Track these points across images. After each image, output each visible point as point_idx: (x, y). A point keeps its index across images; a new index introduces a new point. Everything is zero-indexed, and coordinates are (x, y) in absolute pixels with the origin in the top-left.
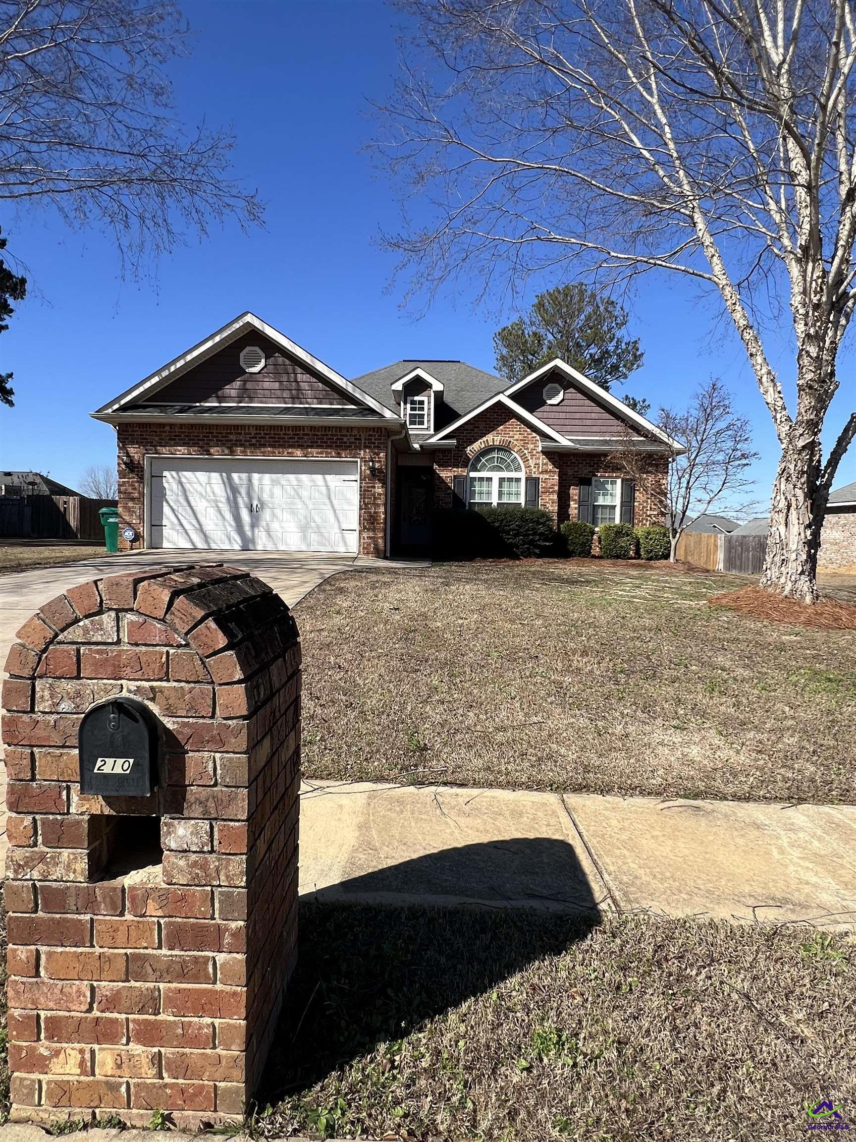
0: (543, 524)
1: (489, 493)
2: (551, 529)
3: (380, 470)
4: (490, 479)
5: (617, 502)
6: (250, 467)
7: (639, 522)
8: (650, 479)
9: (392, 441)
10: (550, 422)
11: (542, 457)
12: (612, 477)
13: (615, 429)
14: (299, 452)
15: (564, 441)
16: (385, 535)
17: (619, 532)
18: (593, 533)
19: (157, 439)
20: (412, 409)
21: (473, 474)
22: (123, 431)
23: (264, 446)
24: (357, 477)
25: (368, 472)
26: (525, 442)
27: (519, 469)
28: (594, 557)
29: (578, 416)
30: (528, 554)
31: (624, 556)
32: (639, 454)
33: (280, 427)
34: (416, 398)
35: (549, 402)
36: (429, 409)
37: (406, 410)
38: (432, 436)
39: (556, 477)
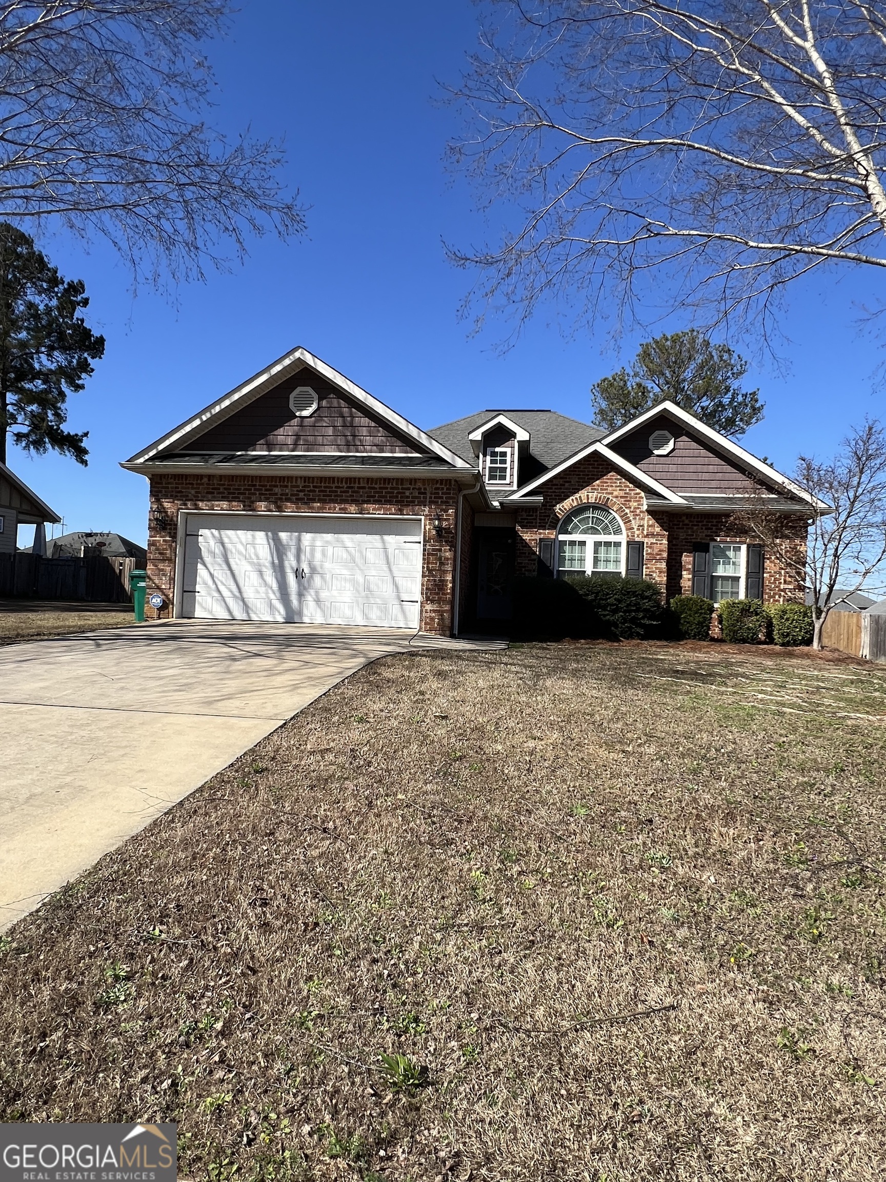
0: (649, 598)
1: (582, 560)
2: (658, 603)
3: (448, 530)
4: (583, 543)
5: (742, 573)
6: (300, 526)
7: (770, 597)
8: (785, 545)
9: (464, 496)
10: (658, 475)
11: (647, 517)
12: (736, 542)
13: (739, 484)
14: (353, 508)
15: (675, 499)
16: (452, 608)
17: (745, 610)
18: (712, 610)
19: (193, 492)
20: (492, 462)
21: (562, 537)
22: (156, 483)
23: (314, 501)
24: (420, 538)
25: (434, 532)
26: (627, 499)
27: (618, 531)
28: (713, 640)
29: (692, 469)
30: (630, 636)
31: (753, 639)
32: (771, 513)
33: (332, 479)
34: (498, 449)
35: (656, 452)
36: (512, 461)
37: (485, 464)
38: (514, 492)
39: (665, 542)
